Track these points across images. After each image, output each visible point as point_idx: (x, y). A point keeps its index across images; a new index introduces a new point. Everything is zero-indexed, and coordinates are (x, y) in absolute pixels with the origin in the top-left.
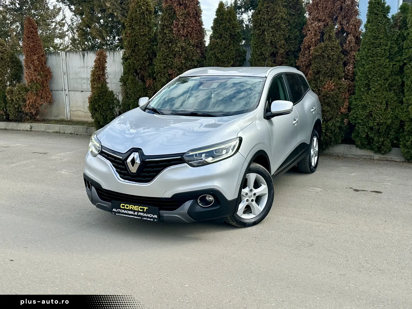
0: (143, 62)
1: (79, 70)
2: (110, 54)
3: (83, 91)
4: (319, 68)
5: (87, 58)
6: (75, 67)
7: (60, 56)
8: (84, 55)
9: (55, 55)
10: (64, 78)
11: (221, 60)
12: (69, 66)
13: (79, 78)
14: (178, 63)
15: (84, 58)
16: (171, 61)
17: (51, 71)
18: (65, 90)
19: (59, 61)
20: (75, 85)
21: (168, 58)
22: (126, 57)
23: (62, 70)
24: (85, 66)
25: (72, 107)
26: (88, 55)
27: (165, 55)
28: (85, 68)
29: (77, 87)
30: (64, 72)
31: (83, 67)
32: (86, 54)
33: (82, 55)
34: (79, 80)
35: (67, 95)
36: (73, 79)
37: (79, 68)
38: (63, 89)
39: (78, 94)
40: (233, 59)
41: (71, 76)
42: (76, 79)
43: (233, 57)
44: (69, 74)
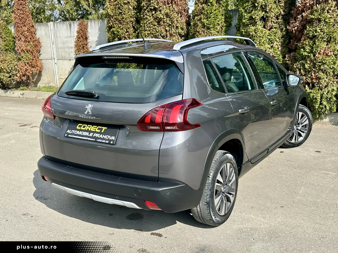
0: (127, 30)
1: (66, 39)
2: (95, 24)
3: (70, 60)
4: (314, 32)
5: (73, 28)
6: (63, 37)
7: (48, 27)
8: (70, 25)
9: (44, 26)
10: (54, 47)
11: (206, 26)
12: (57, 36)
13: (67, 48)
14: (162, 30)
15: (70, 28)
16: (155, 29)
17: (41, 41)
18: (54, 59)
19: (48, 31)
20: (63, 54)
21: (152, 26)
22: (110, 26)
23: (51, 39)
24: (72, 36)
25: (61, 75)
26: (74, 25)
27: (149, 23)
28: (72, 38)
29: (65, 56)
30: (53, 42)
31: (70, 37)
32: (72, 24)
33: (68, 25)
34: (67, 50)
35: (56, 64)
36: (61, 48)
37: (67, 37)
38: (52, 58)
39: (66, 62)
40: (219, 24)
41: (60, 45)
42: (64, 48)
43: (219, 23)
44: (57, 43)
